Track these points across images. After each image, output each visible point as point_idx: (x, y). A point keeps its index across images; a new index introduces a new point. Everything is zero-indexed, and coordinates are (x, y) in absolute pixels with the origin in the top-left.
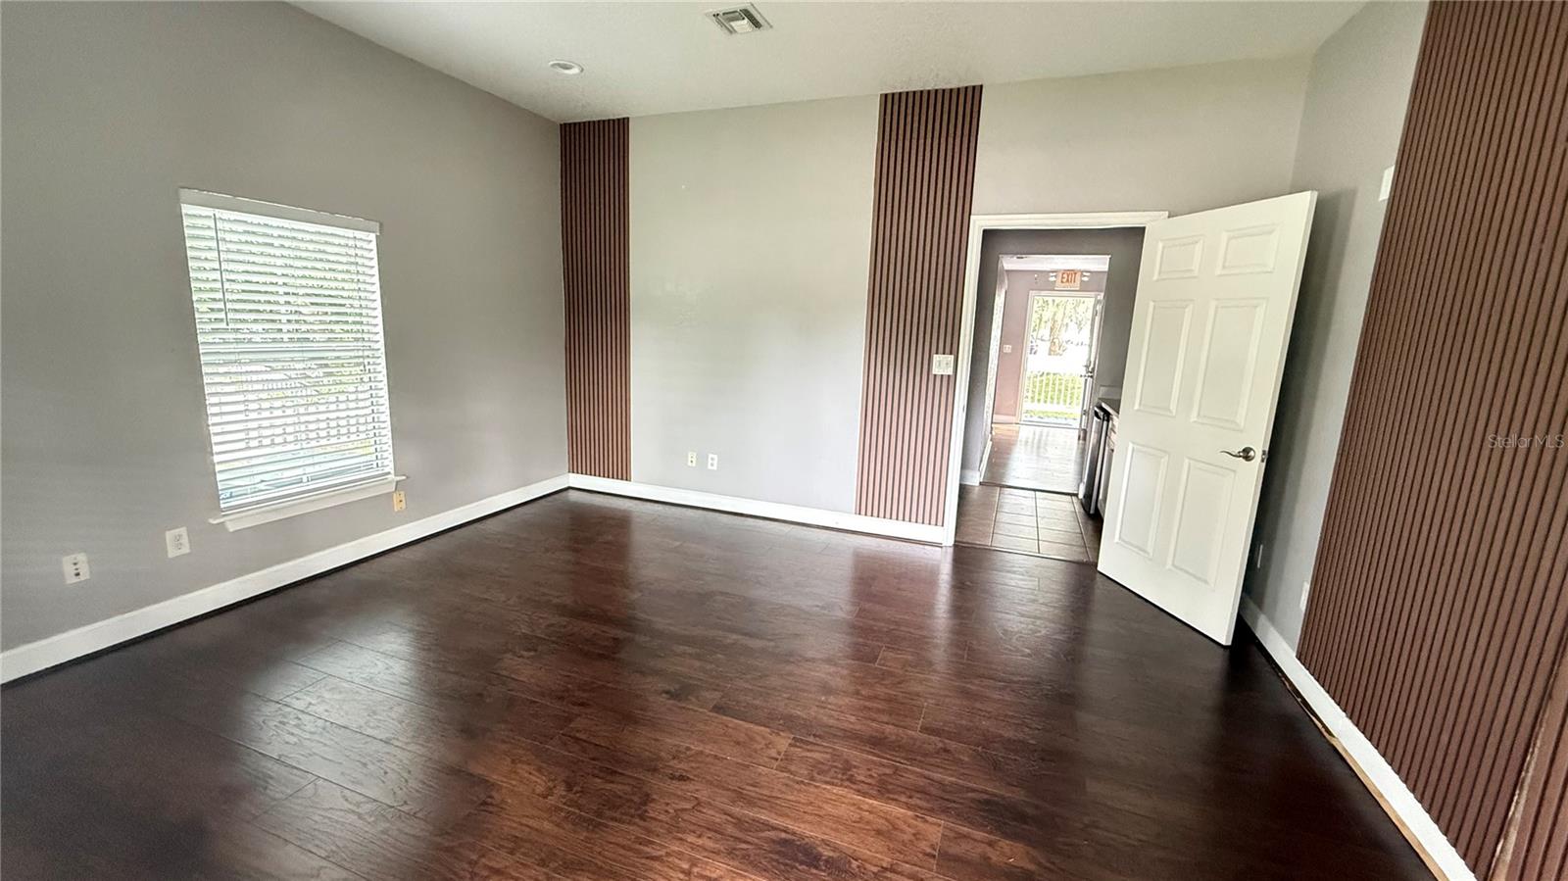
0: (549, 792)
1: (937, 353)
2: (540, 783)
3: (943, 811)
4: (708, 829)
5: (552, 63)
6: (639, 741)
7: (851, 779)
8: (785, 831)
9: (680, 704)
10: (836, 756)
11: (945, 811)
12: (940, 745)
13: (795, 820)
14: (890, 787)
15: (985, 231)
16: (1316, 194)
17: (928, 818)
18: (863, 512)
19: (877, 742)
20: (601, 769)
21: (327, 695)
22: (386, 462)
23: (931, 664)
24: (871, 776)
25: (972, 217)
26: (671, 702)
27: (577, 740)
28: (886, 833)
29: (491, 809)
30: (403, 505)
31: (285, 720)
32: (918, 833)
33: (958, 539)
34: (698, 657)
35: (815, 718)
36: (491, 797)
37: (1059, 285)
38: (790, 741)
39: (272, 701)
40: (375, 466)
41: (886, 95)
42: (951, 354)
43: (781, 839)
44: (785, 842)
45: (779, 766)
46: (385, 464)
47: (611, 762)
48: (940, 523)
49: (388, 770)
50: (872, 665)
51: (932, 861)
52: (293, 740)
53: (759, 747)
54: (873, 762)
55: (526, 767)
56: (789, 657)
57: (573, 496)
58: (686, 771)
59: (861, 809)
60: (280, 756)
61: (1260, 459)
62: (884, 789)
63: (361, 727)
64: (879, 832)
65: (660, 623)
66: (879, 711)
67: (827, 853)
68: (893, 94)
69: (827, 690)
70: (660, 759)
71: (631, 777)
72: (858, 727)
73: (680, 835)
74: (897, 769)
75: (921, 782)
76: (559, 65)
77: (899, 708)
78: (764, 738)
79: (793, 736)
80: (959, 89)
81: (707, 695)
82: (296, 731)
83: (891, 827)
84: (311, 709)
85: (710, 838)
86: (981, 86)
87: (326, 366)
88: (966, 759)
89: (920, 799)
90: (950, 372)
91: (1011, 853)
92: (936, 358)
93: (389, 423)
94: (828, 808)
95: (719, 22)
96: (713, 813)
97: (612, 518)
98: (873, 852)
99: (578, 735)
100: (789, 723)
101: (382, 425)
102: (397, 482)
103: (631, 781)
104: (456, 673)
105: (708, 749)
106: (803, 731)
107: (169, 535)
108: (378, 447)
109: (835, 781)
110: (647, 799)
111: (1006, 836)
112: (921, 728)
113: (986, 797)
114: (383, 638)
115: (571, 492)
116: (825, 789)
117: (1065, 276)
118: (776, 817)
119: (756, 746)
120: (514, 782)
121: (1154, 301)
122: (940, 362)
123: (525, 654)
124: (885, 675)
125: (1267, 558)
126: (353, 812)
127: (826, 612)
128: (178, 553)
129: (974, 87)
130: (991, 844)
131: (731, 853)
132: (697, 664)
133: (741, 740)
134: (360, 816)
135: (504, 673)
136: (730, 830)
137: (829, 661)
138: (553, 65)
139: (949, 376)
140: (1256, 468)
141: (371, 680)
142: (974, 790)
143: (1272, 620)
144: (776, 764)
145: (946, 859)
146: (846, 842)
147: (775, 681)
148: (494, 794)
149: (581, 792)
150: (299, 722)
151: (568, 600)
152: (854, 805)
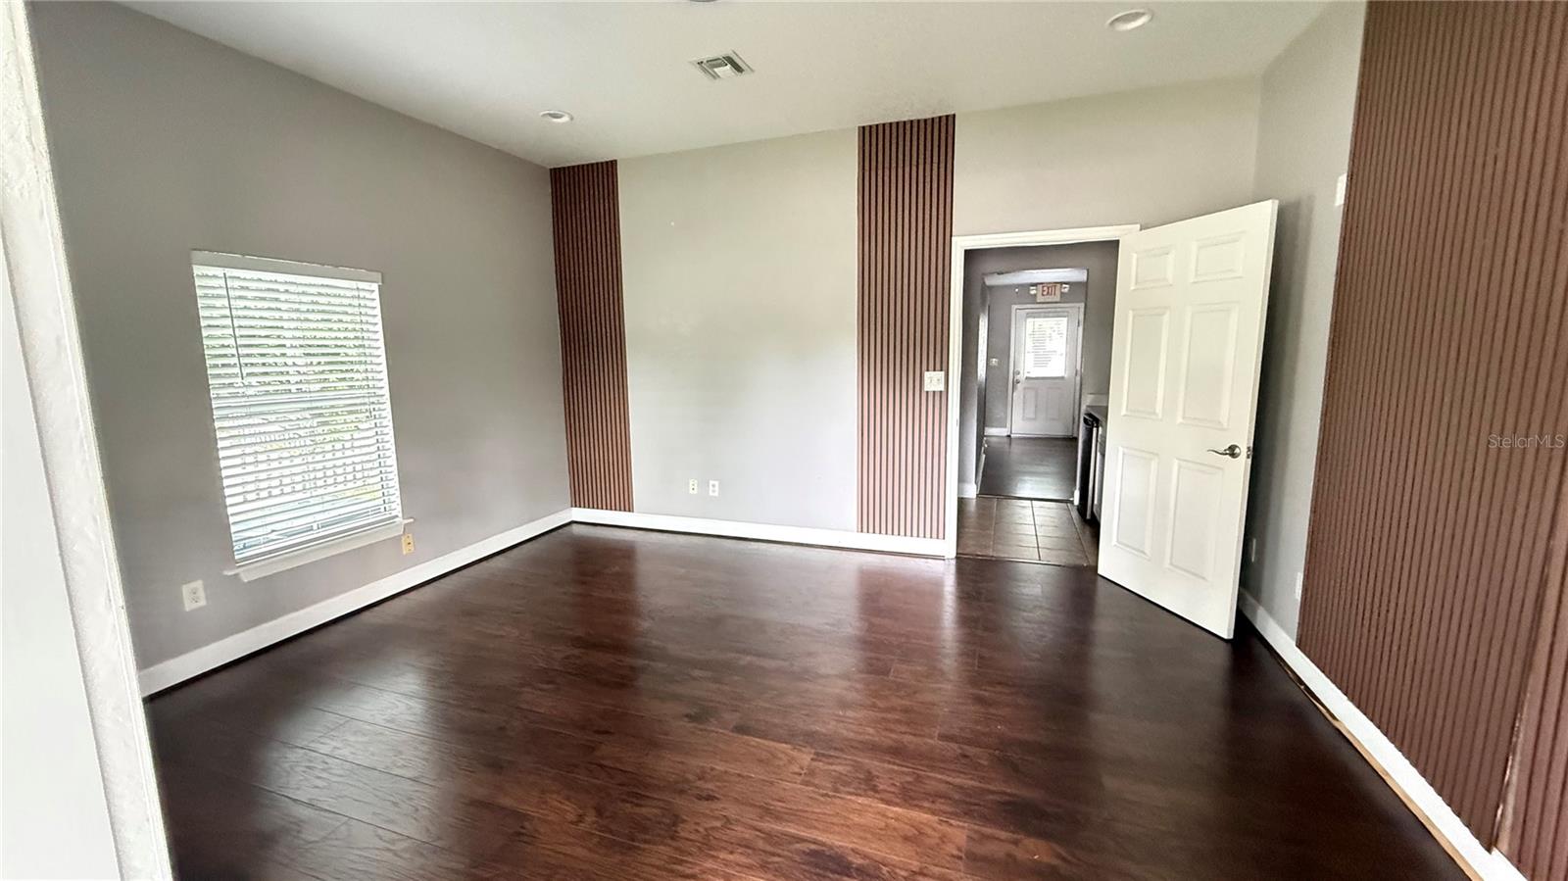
0: (581, 818)
1: (928, 370)
2: (570, 810)
3: (966, 814)
4: (739, 845)
5: (542, 113)
6: (666, 765)
7: (875, 789)
8: (814, 843)
9: (701, 727)
10: (857, 766)
11: (968, 814)
12: (959, 751)
13: (824, 831)
14: (912, 794)
15: (966, 251)
16: (1277, 202)
17: (952, 822)
18: (865, 529)
19: (897, 752)
20: (629, 794)
21: (352, 739)
22: (393, 506)
23: (942, 673)
24: (893, 785)
25: (953, 238)
26: (691, 725)
27: (601, 766)
28: (914, 838)
29: (525, 839)
30: (411, 547)
31: (312, 765)
32: (945, 836)
33: (960, 551)
34: (716, 681)
35: (835, 732)
36: (523, 827)
37: (1040, 299)
38: (812, 756)
39: (297, 747)
40: (382, 510)
41: (864, 128)
42: (941, 370)
43: (811, 850)
44: (813, 853)
45: (803, 780)
46: (393, 508)
47: (636, 787)
48: (941, 535)
49: (420, 808)
50: (885, 678)
51: (960, 862)
52: (319, 783)
53: (781, 763)
54: (893, 771)
55: (555, 796)
56: (805, 675)
57: (575, 529)
58: (712, 791)
59: (888, 817)
60: (310, 799)
61: (1246, 455)
62: (908, 796)
63: (387, 767)
64: (906, 839)
65: (673, 649)
66: (899, 722)
67: (857, 861)
68: (871, 127)
69: (844, 704)
70: (687, 781)
71: (659, 800)
72: (877, 739)
73: (712, 853)
74: (919, 776)
75: (942, 787)
76: (550, 115)
77: (915, 718)
78: (786, 754)
79: (813, 751)
80: (933, 119)
81: (727, 716)
82: (324, 775)
83: (916, 832)
84: (336, 753)
85: (741, 853)
86: (954, 115)
87: (321, 415)
88: (986, 763)
89: (943, 804)
90: (941, 387)
91: (1036, 851)
92: (927, 375)
93: (395, 466)
94: (856, 819)
95: (705, 70)
96: (743, 829)
97: (620, 550)
98: (900, 856)
99: (603, 762)
100: (810, 738)
101: (389, 470)
102: (406, 525)
103: (661, 804)
104: (478, 710)
105: (733, 768)
106: (825, 746)
107: (186, 590)
108: (385, 491)
109: (859, 791)
110: (676, 820)
111: (1029, 834)
112: (939, 735)
113: (1007, 798)
114: (400, 679)
115: (574, 526)
116: (850, 800)
117: (1045, 288)
118: (805, 830)
119: (777, 762)
120: (545, 812)
121: (1133, 310)
122: (931, 378)
123: (545, 686)
124: (899, 686)
125: (1261, 552)
126: (388, 850)
127: (835, 629)
128: (195, 606)
129: (947, 116)
130: (1016, 843)
131: (764, 867)
132: (714, 686)
133: (763, 757)
134: (396, 854)
135: (524, 706)
136: (761, 844)
137: (845, 676)
138: (544, 115)
139: (941, 392)
140: (1242, 464)
141: (391, 721)
142: (993, 792)
143: (1270, 611)
144: (799, 779)
145: (974, 860)
146: (876, 850)
147: (792, 699)
148: (527, 824)
149: (611, 817)
150: (326, 766)
151: (580, 632)
152: (879, 813)
